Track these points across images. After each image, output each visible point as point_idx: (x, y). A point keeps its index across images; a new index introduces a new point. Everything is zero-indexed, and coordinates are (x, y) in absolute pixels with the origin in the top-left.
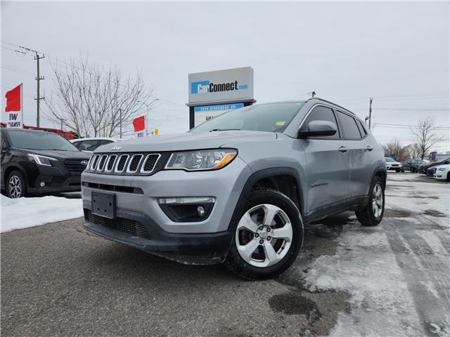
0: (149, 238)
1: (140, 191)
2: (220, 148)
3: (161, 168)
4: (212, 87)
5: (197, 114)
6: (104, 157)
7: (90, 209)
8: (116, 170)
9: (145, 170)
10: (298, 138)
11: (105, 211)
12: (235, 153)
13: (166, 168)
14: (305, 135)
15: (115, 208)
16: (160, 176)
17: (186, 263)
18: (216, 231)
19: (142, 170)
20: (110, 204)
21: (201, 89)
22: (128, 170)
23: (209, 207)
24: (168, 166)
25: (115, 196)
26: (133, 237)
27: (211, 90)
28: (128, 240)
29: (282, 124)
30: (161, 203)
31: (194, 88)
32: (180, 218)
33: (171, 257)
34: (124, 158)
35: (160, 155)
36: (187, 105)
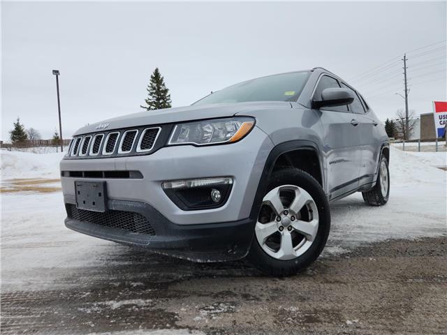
0: (153, 233)
1: (138, 174)
2: (234, 116)
3: (163, 144)
6: (88, 139)
7: (74, 203)
8: (104, 152)
9: (142, 149)
10: (312, 108)
11: (94, 203)
12: (252, 122)
13: (169, 143)
14: (318, 105)
15: (107, 199)
16: (163, 154)
17: (199, 261)
18: (236, 219)
19: (139, 149)
20: (100, 194)
22: (120, 151)
23: (226, 190)
24: (172, 141)
25: (105, 184)
26: (132, 233)
28: (124, 237)
29: (292, 93)
30: (165, 188)
32: (191, 205)
33: (179, 255)
34: (113, 137)
35: (160, 129)
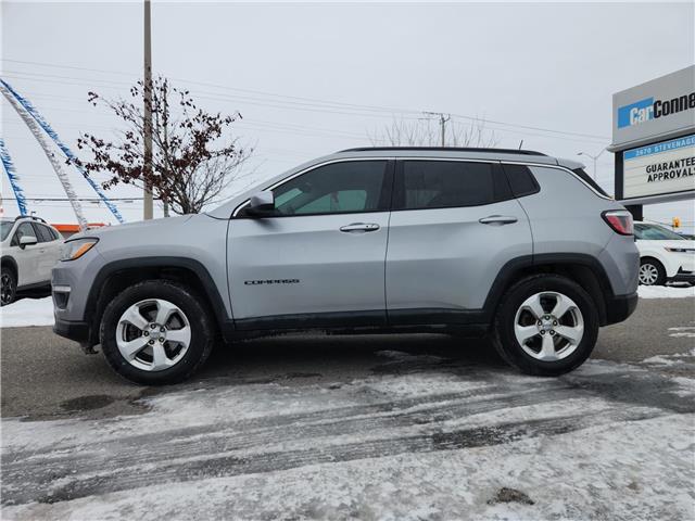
4: (660, 108)
5: (627, 163)
10: (230, 219)
12: (94, 243)
21: (636, 115)
27: (656, 115)
31: (622, 117)
36: (611, 150)
